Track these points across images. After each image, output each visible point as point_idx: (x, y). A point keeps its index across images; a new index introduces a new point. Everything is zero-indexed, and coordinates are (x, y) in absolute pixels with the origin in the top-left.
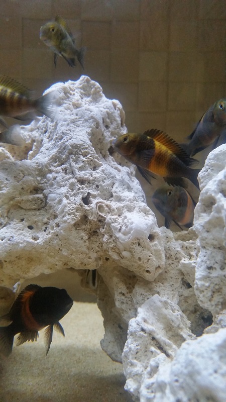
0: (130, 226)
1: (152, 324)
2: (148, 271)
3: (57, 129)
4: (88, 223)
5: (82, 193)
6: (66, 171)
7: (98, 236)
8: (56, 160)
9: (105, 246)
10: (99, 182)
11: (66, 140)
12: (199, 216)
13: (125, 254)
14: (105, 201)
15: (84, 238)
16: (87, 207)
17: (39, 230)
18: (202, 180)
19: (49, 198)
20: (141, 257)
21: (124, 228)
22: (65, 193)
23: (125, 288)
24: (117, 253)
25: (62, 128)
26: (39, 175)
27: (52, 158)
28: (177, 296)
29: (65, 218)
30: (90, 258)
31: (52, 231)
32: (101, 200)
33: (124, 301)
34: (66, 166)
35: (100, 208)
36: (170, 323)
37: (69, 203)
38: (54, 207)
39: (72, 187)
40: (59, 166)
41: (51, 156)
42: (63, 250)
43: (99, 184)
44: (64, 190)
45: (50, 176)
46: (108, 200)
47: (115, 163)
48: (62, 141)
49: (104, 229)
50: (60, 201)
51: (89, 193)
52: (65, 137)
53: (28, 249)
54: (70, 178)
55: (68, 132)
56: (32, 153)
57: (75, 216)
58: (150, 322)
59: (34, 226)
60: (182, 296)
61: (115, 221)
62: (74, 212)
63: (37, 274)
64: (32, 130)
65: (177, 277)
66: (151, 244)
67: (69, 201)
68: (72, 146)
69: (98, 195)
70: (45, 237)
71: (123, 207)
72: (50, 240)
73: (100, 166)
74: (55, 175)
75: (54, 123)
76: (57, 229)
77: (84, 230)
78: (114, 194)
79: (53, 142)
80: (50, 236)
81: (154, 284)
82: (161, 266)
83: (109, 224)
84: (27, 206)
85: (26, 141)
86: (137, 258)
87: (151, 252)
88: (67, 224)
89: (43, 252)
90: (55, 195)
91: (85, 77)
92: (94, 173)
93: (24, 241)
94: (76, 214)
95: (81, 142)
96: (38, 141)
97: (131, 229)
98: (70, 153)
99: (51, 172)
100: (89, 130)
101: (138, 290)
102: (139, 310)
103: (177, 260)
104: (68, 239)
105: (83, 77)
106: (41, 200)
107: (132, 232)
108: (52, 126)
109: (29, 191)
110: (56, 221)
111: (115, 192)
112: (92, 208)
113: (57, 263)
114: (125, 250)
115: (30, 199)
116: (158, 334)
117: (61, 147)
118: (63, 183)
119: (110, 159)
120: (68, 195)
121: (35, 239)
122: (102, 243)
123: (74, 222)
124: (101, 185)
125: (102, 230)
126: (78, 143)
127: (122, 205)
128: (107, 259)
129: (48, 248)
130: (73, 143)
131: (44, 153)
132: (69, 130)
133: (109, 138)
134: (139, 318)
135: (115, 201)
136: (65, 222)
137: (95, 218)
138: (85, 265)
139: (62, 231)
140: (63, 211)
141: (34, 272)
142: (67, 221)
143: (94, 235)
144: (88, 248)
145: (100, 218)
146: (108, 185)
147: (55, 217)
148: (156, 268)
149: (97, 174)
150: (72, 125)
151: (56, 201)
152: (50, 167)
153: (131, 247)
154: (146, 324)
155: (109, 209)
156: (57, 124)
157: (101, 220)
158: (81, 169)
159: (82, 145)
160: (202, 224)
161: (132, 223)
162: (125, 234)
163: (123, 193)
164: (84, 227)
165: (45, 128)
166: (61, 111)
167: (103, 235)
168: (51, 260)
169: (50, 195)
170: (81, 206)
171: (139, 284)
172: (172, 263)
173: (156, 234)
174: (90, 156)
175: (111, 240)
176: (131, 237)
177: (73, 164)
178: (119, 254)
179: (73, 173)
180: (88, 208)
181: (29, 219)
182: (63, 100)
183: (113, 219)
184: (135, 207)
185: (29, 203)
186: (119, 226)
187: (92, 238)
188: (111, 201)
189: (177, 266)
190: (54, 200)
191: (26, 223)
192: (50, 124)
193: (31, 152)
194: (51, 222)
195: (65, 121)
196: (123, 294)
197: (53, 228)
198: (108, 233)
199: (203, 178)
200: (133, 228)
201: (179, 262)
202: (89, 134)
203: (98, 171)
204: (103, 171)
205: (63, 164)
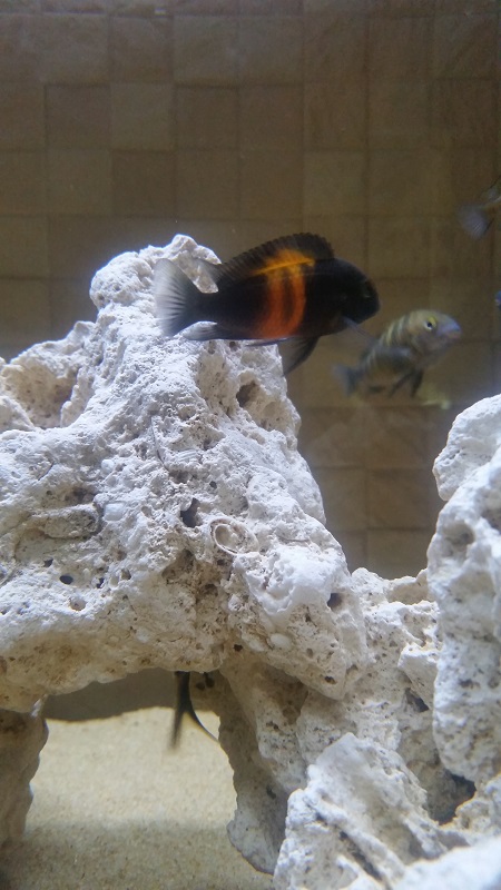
0: (286, 578)
1: (341, 803)
2: (329, 680)
3: (124, 359)
4: (195, 568)
5: (179, 500)
6: (144, 450)
7: (216, 595)
8: (122, 426)
9: (232, 621)
10: (217, 475)
11: (143, 383)
12: (439, 565)
13: (276, 639)
14: (230, 518)
15: (185, 602)
16: (190, 533)
17: (85, 583)
18: (442, 477)
19: (107, 514)
20: (314, 647)
21: (273, 581)
22: (143, 503)
23: (280, 714)
24: (259, 635)
25: (134, 357)
26: (84, 462)
27: (112, 423)
28: (395, 730)
29: (143, 560)
30: (198, 647)
31: (114, 589)
32: (223, 516)
33: (278, 744)
34: (145, 440)
35: (220, 533)
36: (379, 798)
37: (152, 525)
38: (118, 533)
39: (157, 488)
40: (128, 439)
41: (111, 418)
42: (140, 630)
43: (216, 481)
44: (139, 495)
45: (109, 462)
46: (238, 514)
47: (253, 424)
48: (135, 385)
49: (231, 582)
50: (132, 521)
51: (195, 501)
52: (142, 376)
53: (61, 630)
54: (153, 468)
55: (148, 365)
56: (71, 407)
57: (166, 553)
58: (336, 798)
59: (75, 576)
60: (406, 728)
61: (254, 565)
62: (162, 545)
63: (83, 685)
64: (69, 351)
65: (395, 687)
66: (335, 617)
67: (151, 520)
68: (157, 397)
69: (216, 504)
70: (98, 602)
71: (271, 532)
72: (111, 609)
73: (219, 438)
74: (119, 460)
75: (118, 344)
76: (125, 583)
77: (187, 584)
78: (251, 502)
79: (114, 386)
80: (110, 598)
81: (345, 705)
82: (358, 665)
83: (240, 572)
84: (58, 532)
85: (56, 375)
86: (305, 651)
87: (335, 634)
88: (147, 572)
89: (95, 636)
90: (121, 505)
91: (183, 239)
92: (205, 454)
93: (53, 612)
94: (167, 548)
95: (175, 389)
96: (82, 382)
97: (290, 585)
98: (153, 412)
99: (110, 453)
100: (194, 359)
101: (309, 719)
102: (312, 770)
103: (395, 648)
104: (150, 605)
105: (178, 238)
106: (90, 518)
107: (291, 592)
108: (114, 351)
109: (63, 498)
110: (124, 564)
111: (253, 498)
112: (203, 535)
113: (125, 659)
114: (277, 632)
115: (65, 515)
116: (353, 827)
117: (132, 398)
118: (139, 479)
119: (242, 417)
120: (149, 506)
121: (77, 605)
122: (225, 614)
123: (162, 568)
124: (221, 482)
125: (226, 585)
126: (169, 390)
127: (268, 527)
128: (238, 648)
129: (106, 625)
130: (158, 389)
131: (95, 412)
132: (149, 360)
133: (239, 369)
134: (310, 792)
135: (254, 518)
136: (143, 567)
137: (208, 556)
138: (189, 663)
139: (136, 588)
140: (137, 543)
141: (75, 679)
142: (146, 566)
143: (208, 593)
144: (195, 626)
145: (220, 556)
146: (237, 481)
147: (122, 555)
148: (348, 671)
149: (213, 458)
150: (156, 348)
151: (123, 520)
152: (110, 442)
153: (291, 624)
154: (326, 804)
155: (241, 536)
156: (123, 347)
157: (223, 561)
158: (176, 446)
159: (178, 394)
160: (446, 585)
161: (291, 571)
162: (276, 595)
163: (269, 498)
164: (185, 576)
165: (98, 353)
166: (131, 317)
167: (229, 595)
168: (111, 652)
169: (110, 506)
170: (179, 530)
171: (310, 705)
172: (384, 655)
173: (345, 593)
174: (197, 419)
175: (246, 607)
176: (291, 602)
177: (160, 435)
178: (264, 639)
179: (159, 455)
180: (193, 535)
181: (64, 560)
182: (136, 291)
183: (249, 560)
184: (298, 531)
185: (63, 525)
186: (263, 576)
187: (203, 601)
188: (245, 516)
189: (394, 662)
190: (117, 517)
191: (56, 570)
192: (109, 346)
193: (67, 404)
194: (111, 566)
195: (141, 341)
196: (276, 727)
197: (115, 581)
198: (239, 590)
199: (444, 470)
200: (295, 582)
201: (398, 652)
202: (193, 367)
203: (213, 450)
204: (225, 450)
205: (136, 436)
